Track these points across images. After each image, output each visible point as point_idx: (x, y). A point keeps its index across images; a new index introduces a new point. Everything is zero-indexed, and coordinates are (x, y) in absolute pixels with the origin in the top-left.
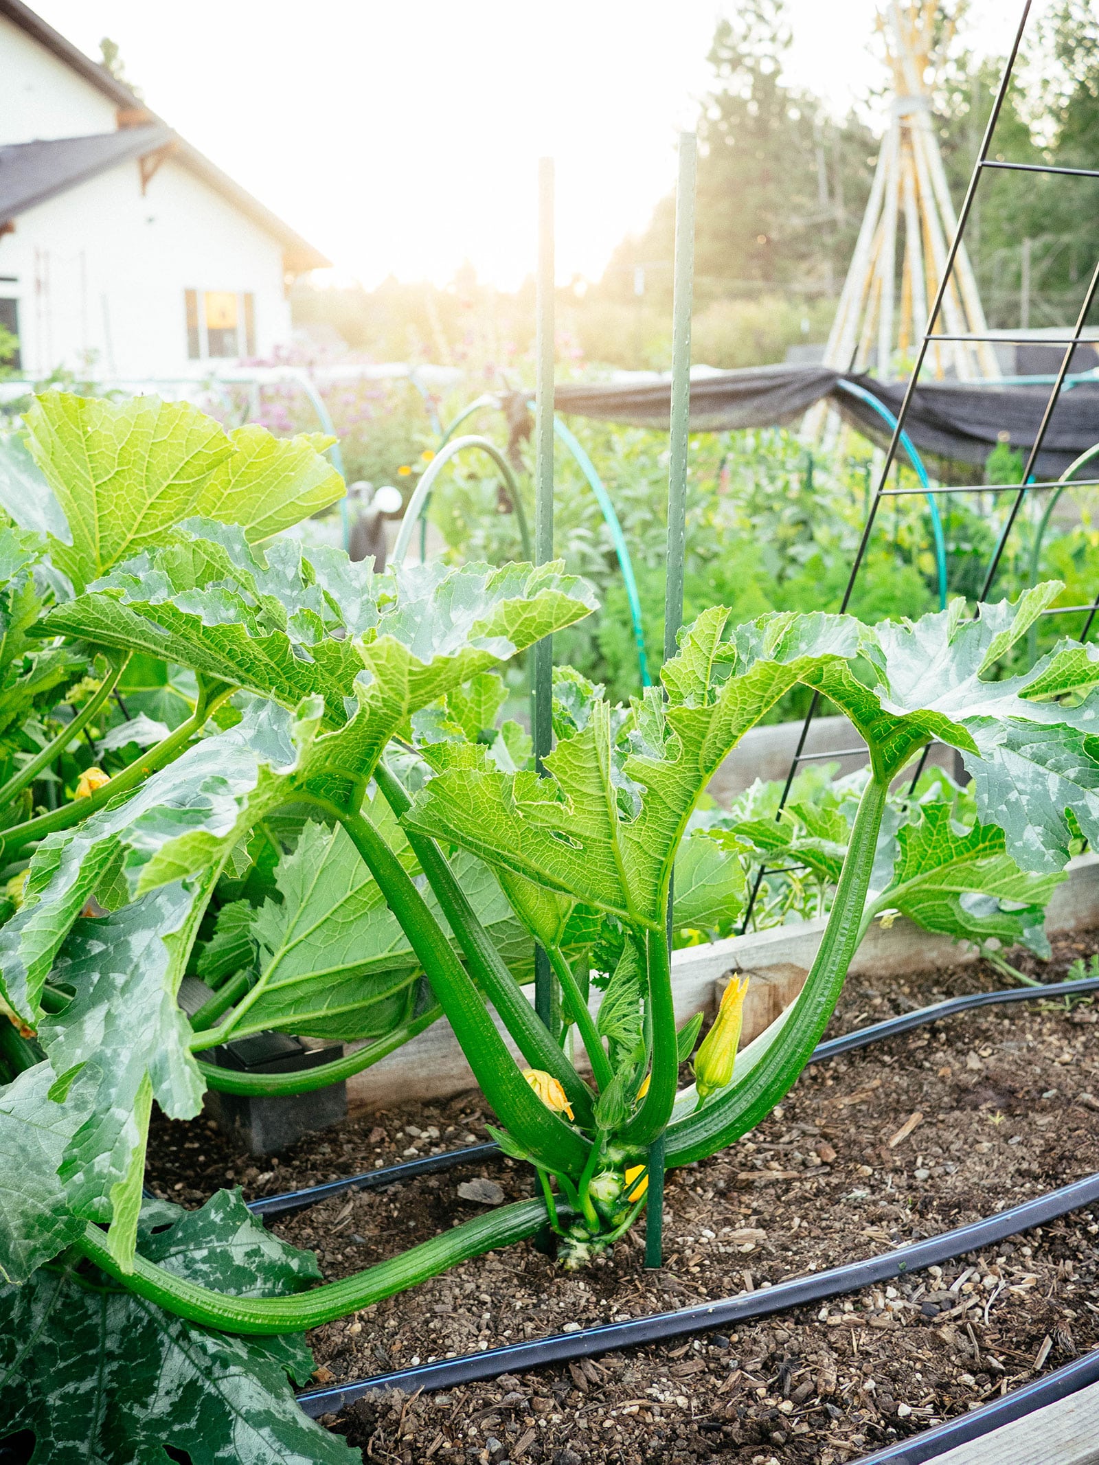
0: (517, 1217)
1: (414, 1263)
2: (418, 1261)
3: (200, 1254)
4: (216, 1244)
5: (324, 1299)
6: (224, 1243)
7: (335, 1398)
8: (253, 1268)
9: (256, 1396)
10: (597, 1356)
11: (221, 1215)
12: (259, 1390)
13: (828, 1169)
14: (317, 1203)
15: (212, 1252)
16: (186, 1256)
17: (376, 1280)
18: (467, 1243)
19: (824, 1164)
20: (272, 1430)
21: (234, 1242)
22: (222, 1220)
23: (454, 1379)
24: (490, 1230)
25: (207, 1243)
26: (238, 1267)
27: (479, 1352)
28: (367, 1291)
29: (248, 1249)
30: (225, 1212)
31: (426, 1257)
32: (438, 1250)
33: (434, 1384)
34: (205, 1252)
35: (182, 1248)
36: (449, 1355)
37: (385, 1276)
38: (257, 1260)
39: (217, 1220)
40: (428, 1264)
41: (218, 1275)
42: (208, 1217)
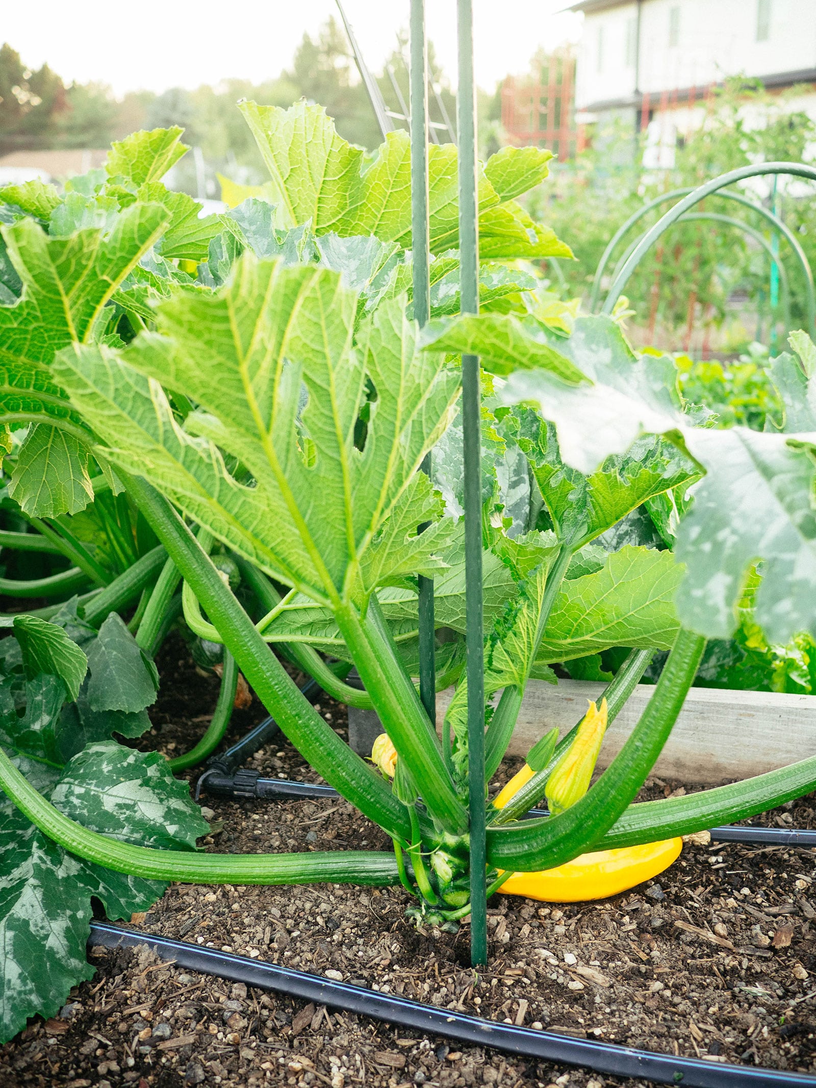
0: (375, 863)
1: (263, 864)
2: (267, 864)
3: (78, 790)
4: (93, 787)
5: (164, 860)
6: (100, 790)
7: (116, 937)
8: (122, 817)
9: (28, 906)
10: (332, 1010)
11: (110, 768)
12: (36, 903)
13: (769, 954)
14: (312, 798)
15: (87, 792)
16: (70, 788)
17: (219, 864)
18: (320, 867)
19: (771, 948)
20: (15, 936)
21: (109, 792)
22: (108, 772)
23: (205, 967)
24: (347, 865)
25: (88, 784)
26: (106, 813)
27: (245, 957)
28: (208, 870)
29: (120, 801)
30: (115, 767)
31: (277, 864)
32: (290, 863)
33: (187, 963)
34: (82, 791)
35: (72, 780)
36: (225, 948)
37: (231, 864)
38: (128, 812)
39: (105, 770)
40: (276, 871)
41: (85, 811)
42: (101, 765)
